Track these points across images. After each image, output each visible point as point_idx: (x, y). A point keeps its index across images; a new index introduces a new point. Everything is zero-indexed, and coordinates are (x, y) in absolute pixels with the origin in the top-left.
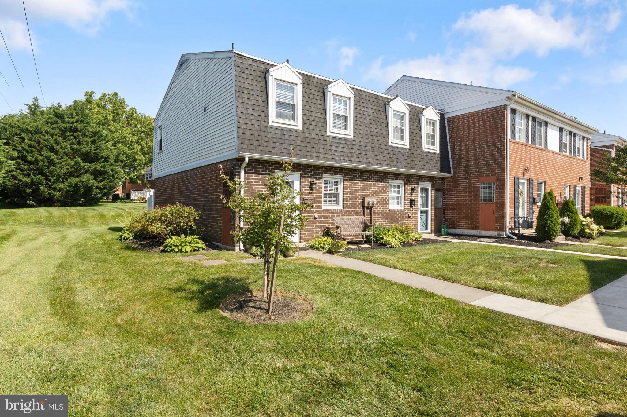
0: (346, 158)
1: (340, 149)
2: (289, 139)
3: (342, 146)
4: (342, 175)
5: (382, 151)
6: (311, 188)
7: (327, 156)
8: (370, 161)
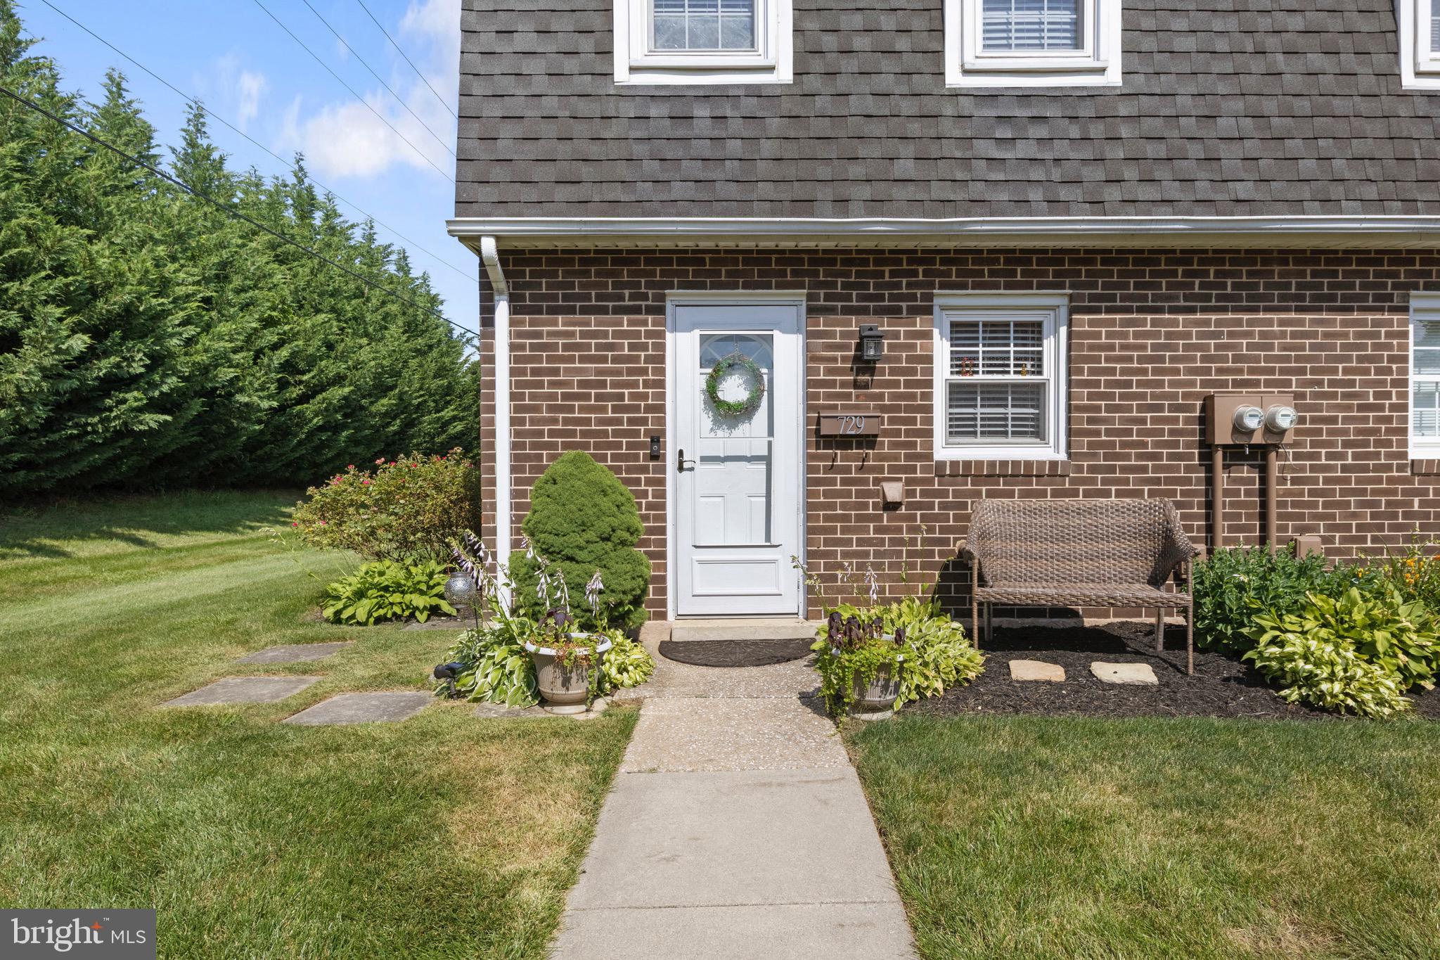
0: (1064, 193)
1: (1023, 150)
2: (716, 134)
3: (1042, 131)
4: (1061, 286)
5: (1342, 128)
6: (864, 365)
7: (938, 191)
8: (1242, 191)
